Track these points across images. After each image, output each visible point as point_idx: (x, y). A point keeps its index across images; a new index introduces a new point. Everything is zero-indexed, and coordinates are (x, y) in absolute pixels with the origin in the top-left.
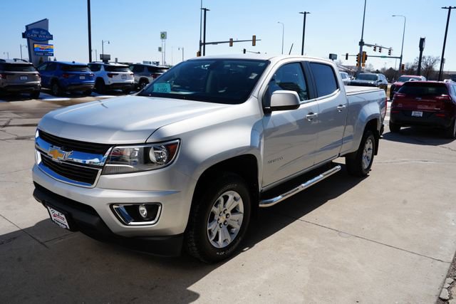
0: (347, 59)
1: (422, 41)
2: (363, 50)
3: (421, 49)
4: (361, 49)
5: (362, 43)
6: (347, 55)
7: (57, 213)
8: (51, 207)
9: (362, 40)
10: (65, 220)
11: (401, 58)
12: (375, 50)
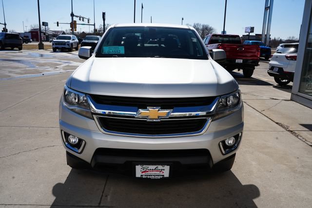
0: (58, 25)
1: (104, 14)
2: (74, 20)
3: (104, 20)
4: (72, 19)
5: (72, 15)
6: (58, 23)
9: (72, 12)
11: (94, 25)
12: (80, 20)
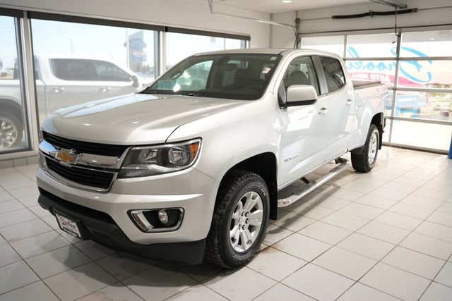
7: (66, 220)
8: (60, 214)
10: (77, 228)
